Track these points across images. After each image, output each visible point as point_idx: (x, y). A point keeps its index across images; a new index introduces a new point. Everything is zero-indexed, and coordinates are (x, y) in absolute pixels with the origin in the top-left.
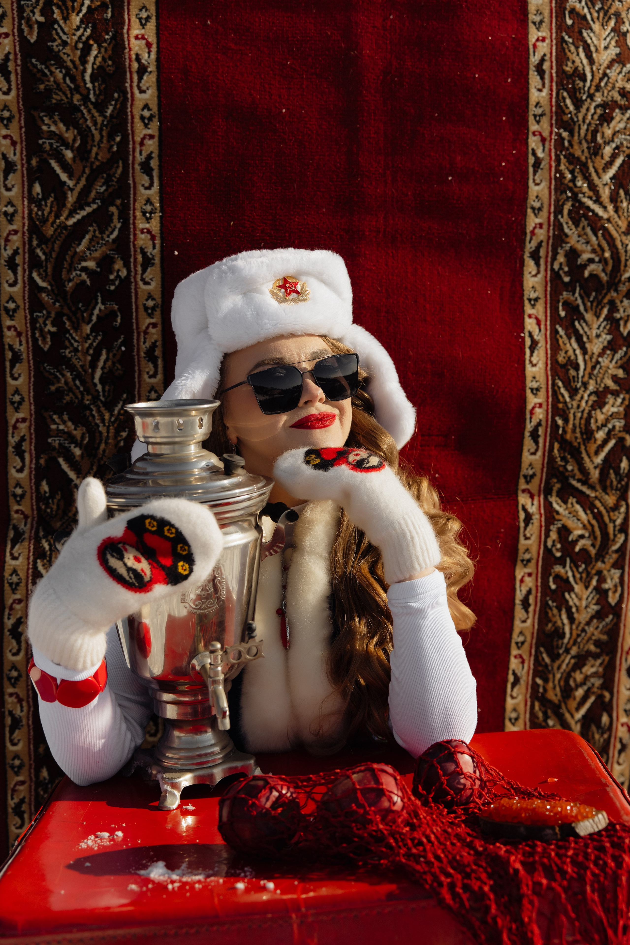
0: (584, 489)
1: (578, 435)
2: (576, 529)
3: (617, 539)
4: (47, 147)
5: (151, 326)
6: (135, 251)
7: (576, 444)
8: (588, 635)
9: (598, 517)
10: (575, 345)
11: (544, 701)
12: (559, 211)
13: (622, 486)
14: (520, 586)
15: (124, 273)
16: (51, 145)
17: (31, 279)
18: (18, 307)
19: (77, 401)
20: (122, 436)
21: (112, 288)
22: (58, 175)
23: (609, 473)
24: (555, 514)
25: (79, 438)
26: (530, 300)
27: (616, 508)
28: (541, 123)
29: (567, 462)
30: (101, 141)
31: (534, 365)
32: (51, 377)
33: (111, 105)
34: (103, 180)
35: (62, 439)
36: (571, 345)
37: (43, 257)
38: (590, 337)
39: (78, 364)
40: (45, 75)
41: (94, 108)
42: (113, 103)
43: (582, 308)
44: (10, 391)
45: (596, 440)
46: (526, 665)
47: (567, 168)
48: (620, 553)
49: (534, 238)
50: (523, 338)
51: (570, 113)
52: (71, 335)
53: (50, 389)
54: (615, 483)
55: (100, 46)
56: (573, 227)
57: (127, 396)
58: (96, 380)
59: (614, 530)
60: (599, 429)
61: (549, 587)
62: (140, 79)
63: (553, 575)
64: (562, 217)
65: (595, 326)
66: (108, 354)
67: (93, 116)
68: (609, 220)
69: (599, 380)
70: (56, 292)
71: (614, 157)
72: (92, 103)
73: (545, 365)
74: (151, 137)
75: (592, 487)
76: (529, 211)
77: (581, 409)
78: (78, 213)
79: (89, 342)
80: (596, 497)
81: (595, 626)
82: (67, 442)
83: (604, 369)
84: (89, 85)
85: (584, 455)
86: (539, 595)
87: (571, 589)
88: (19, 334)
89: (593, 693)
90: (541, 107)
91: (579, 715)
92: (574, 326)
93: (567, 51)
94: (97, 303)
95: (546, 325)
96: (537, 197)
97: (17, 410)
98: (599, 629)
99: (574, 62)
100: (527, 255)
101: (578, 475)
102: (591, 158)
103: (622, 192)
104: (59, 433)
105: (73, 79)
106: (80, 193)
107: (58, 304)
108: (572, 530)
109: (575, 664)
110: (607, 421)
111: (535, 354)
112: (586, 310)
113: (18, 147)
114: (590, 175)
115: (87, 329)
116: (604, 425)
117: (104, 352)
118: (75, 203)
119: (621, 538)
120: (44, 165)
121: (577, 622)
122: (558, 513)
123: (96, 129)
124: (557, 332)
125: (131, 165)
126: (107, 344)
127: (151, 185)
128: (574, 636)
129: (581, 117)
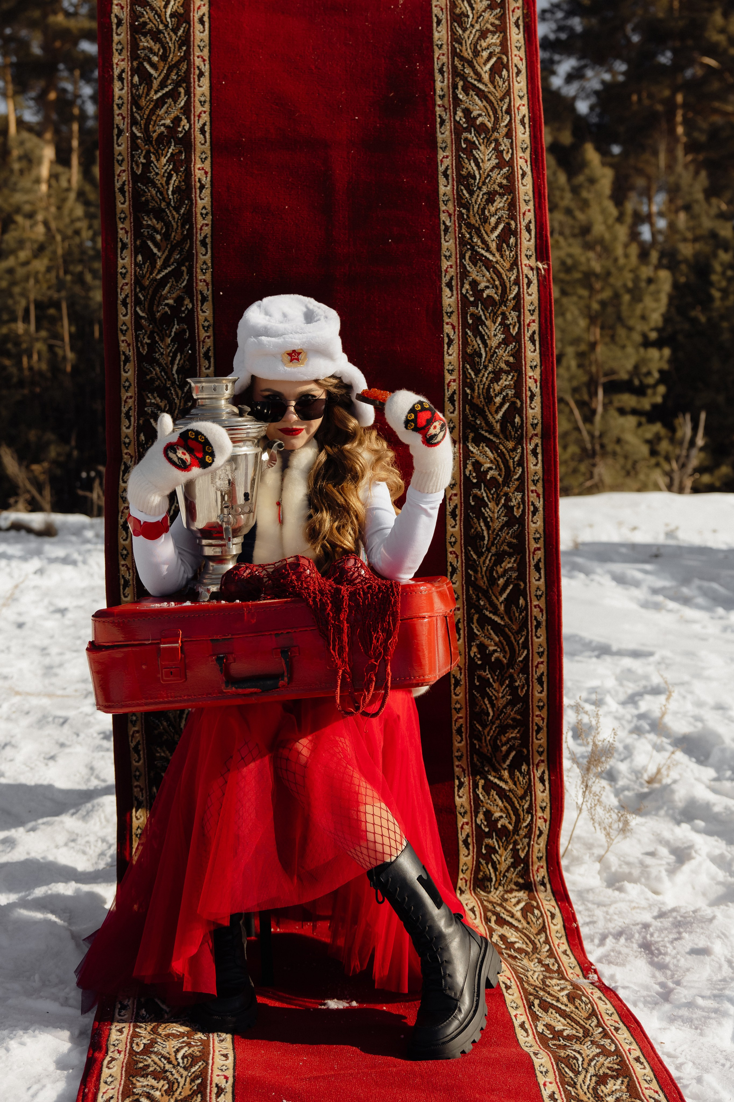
0: (491, 437)
1: (482, 399)
2: (485, 463)
3: (516, 471)
4: (146, 233)
5: (207, 338)
6: (197, 293)
7: (480, 406)
8: (501, 538)
9: (501, 455)
10: (479, 342)
11: (477, 588)
12: (463, 257)
13: (517, 435)
14: (451, 503)
15: (190, 306)
16: (148, 232)
17: (136, 311)
18: (128, 328)
19: (162, 385)
20: (189, 406)
21: (183, 315)
22: (152, 250)
23: (506, 426)
25: (163, 407)
26: (447, 313)
27: (514, 449)
28: (447, 205)
29: (476, 418)
30: (177, 229)
31: (450, 355)
32: (147, 371)
33: (183, 207)
34: (178, 251)
35: (153, 409)
36: (475, 341)
37: (143, 298)
38: (489, 336)
39: (163, 362)
40: (145, 192)
41: (174, 209)
42: (185, 206)
43: (483, 317)
44: (123, 379)
45: (494, 403)
46: (459, 559)
47: (466, 231)
48: (519, 481)
49: (447, 274)
50: (442, 338)
51: (466, 198)
52: (159, 344)
53: (146, 378)
54: (512, 433)
55: (177, 175)
56: (473, 267)
58: (174, 372)
59: (513, 465)
60: (496, 396)
61: (470, 503)
62: (201, 192)
63: (473, 495)
64: (465, 261)
65: (492, 329)
66: (181, 356)
67: (173, 215)
68: (497, 262)
69: (495, 364)
70: (150, 319)
71: (497, 224)
72: (172, 207)
73: (457, 355)
74: (207, 225)
75: (496, 436)
76: (443, 258)
77: (482, 383)
78: (163, 271)
79: (170, 348)
80: (499, 442)
81: (506, 532)
82: (156, 410)
83: (499, 356)
84: (171, 197)
85: (488, 413)
86: (463, 508)
87: (485, 506)
88: (129, 345)
89: (511, 582)
90: (446, 196)
91: (501, 599)
92: (478, 330)
93: (463, 163)
94: (174, 325)
95: (458, 329)
96: (447, 249)
97: (127, 391)
98: (509, 535)
99: (467, 169)
100: (443, 285)
101: (485, 427)
102: (481, 224)
103: (504, 245)
105: (161, 194)
106: (164, 260)
107: (151, 326)
108: (482, 464)
109: (495, 560)
110: (502, 390)
111: (450, 348)
112: (486, 319)
113: (129, 234)
114: (482, 235)
115: (169, 340)
116: (500, 393)
117: (179, 355)
118: (162, 265)
119: (519, 470)
120: (144, 245)
121: (491, 529)
122: (472, 452)
123: (174, 222)
124: (467, 334)
125: (194, 242)
126: (180, 349)
127: (206, 253)
128: (491, 539)
129: (473, 200)
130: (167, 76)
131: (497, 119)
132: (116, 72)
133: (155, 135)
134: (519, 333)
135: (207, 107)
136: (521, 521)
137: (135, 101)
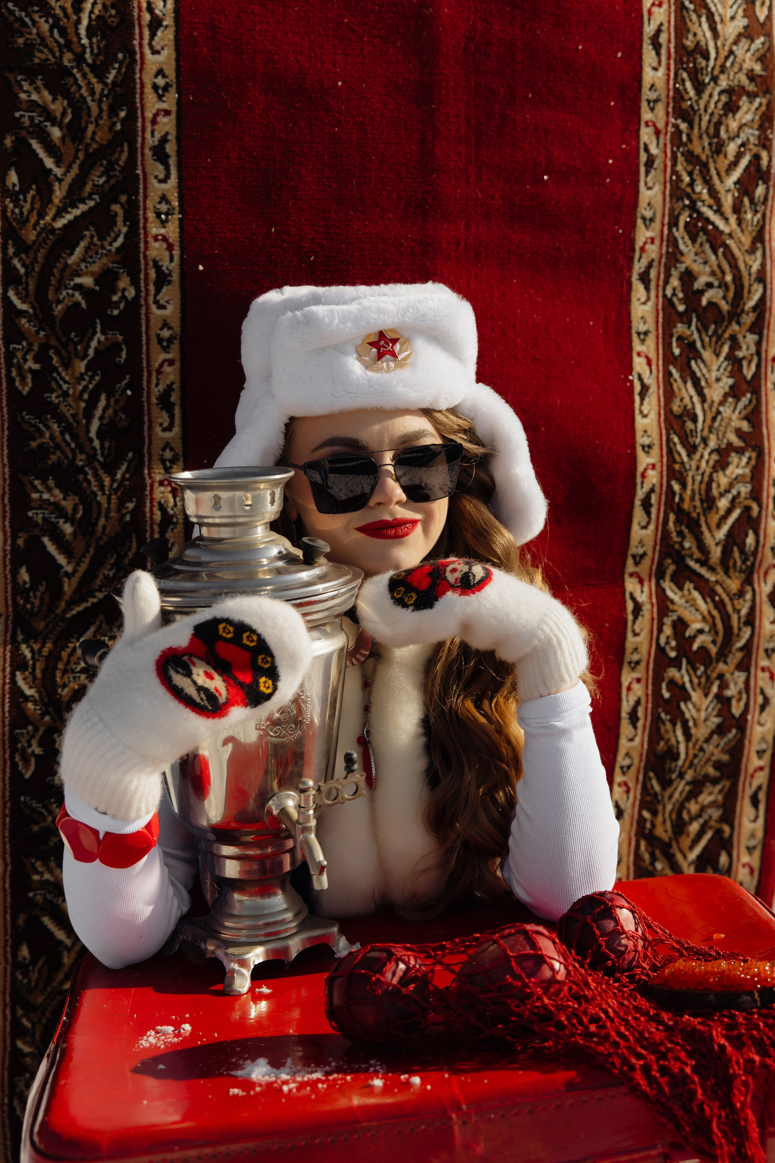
0: (703, 571)
1: (698, 503)
2: (694, 621)
3: (741, 634)
4: (26, 122)
5: (166, 364)
6: (146, 264)
7: (694, 515)
8: (707, 755)
9: (720, 606)
10: (692, 391)
11: (652, 839)
12: (674, 223)
13: (747, 567)
14: (627, 695)
15: (131, 293)
16: (31, 119)
17: (6, 299)
19: (66, 461)
20: (127, 508)
21: (116, 312)
22: (41, 161)
23: (732, 551)
24: (669, 603)
25: (70, 511)
26: (639, 334)
27: (741, 594)
28: (656, 111)
29: (684, 537)
30: (99, 116)
31: (645, 416)
32: (32, 429)
33: (114, 68)
34: (102, 169)
35: (47, 512)
36: (687, 390)
37: (22, 271)
38: (709, 381)
39: (68, 413)
40: (26, 25)
41: (92, 71)
42: (117, 65)
43: (699, 344)
45: (718, 509)
46: (631, 795)
47: (685, 169)
48: (745, 652)
49: (644, 255)
50: (632, 382)
51: (690, 99)
52: (59, 374)
53: (30, 445)
54: (739, 563)
56: (689, 242)
57: (133, 455)
58: (93, 434)
59: (739, 623)
60: (721, 495)
61: (662, 696)
62: (153, 35)
63: (667, 680)
64: (678, 230)
65: (715, 367)
66: (108, 400)
67: (89, 83)
68: (730, 235)
69: (720, 434)
70: (40, 317)
71: (739, 156)
72: (88, 65)
73: (657, 416)
74: (167, 113)
75: (712, 569)
76: (639, 222)
77: (701, 471)
78: (68, 212)
79: (84, 383)
80: (717, 582)
81: (716, 744)
82: (53, 516)
83: (726, 420)
84: (85, 41)
85: (704, 529)
86: (650, 706)
87: (687, 698)
89: (711, 827)
90: (655, 90)
91: (692, 856)
92: (690, 367)
93: (687, 20)
94: (95, 333)
95: (658, 365)
96: (649, 204)
98: (720, 747)
99: (695, 35)
100: (635, 277)
101: (697, 555)
102: (712, 157)
103: (746, 201)
104: (43, 504)
105: (63, 32)
106: (71, 185)
107: (42, 333)
108: (689, 623)
109: (690, 792)
110: (731, 485)
111: (646, 402)
112: (704, 347)
114: (711, 177)
115: (81, 366)
116: (728, 491)
117: (103, 397)
118: (65, 198)
119: (747, 632)
120: (23, 145)
121: (694, 739)
122: (672, 602)
123: (93, 100)
124: (670, 374)
125: (139, 150)
126: (107, 386)
127: (167, 177)
128: (691, 756)
129: (702, 104)
134: (757, 375)
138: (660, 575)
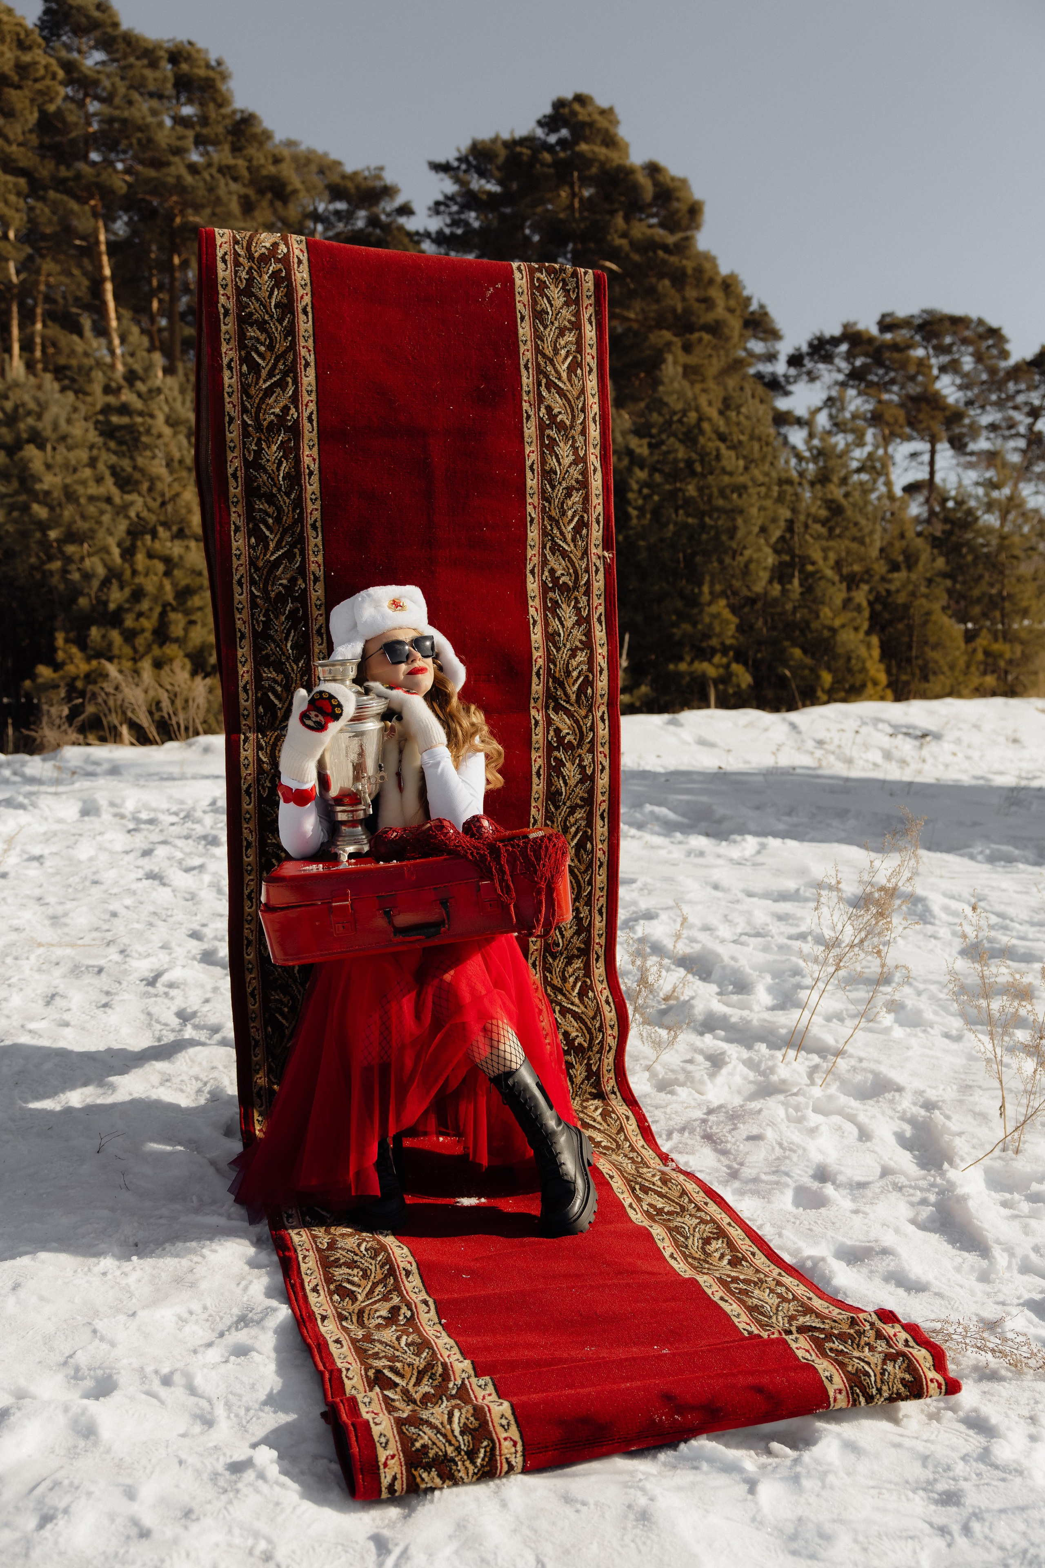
0: (567, 705)
1: (563, 674)
2: (565, 729)
3: (588, 735)
4: (259, 517)
5: (318, 616)
6: (309, 574)
7: (562, 679)
8: (576, 794)
9: (577, 722)
10: (558, 622)
12: (545, 547)
14: (535, 764)
15: (303, 586)
16: (261, 516)
17: (251, 591)
18: (244, 607)
19: (277, 660)
21: (297, 594)
22: (265, 533)
23: (581, 696)
26: (531, 597)
27: (587, 716)
28: (533, 498)
29: (557, 690)
30: (288, 513)
31: (535, 634)
32: (263, 647)
33: (294, 493)
34: (290, 534)
35: (269, 682)
36: (555, 622)
37: (258, 579)
38: (566, 618)
39: (278, 639)
40: (257, 478)
41: (285, 495)
43: (560, 601)
44: (239, 655)
45: (572, 676)
46: (540, 812)
47: (548, 523)
49: (531, 563)
50: (529, 619)
51: (549, 492)
52: (274, 622)
53: (262, 653)
54: (585, 702)
55: (287, 461)
56: (552, 556)
58: (289, 648)
59: (586, 730)
60: (574, 670)
61: (551, 764)
62: (310, 478)
63: (553, 757)
64: (546, 550)
65: (568, 611)
66: (295, 632)
67: (284, 499)
68: (571, 552)
69: (572, 642)
70: (265, 598)
71: (573, 516)
72: (283, 492)
73: (541, 634)
74: (317, 510)
75: (572, 705)
76: (528, 547)
77: (563, 659)
78: (276, 553)
79: (285, 625)
80: (575, 710)
81: (580, 788)
82: (273, 683)
83: (574, 636)
84: (282, 482)
85: (567, 685)
86: (546, 769)
87: (564, 765)
88: (245, 622)
89: (582, 830)
90: (533, 489)
91: (573, 844)
92: (556, 611)
93: (546, 458)
94: (288, 604)
95: (541, 611)
96: (532, 539)
97: (244, 666)
98: (583, 790)
99: (550, 464)
100: (528, 571)
101: (564, 698)
102: (561, 517)
103: (578, 536)
104: (268, 679)
105: (273, 479)
106: (277, 542)
107: (266, 605)
108: (562, 730)
109: (570, 811)
110: (578, 665)
111: (536, 628)
112: (562, 603)
113: (242, 517)
114: (561, 527)
115: (283, 618)
116: (577, 667)
117: (293, 631)
118: (275, 547)
120: (257, 527)
121: (569, 785)
122: (554, 720)
123: (285, 506)
124: (548, 615)
125: (305, 526)
126: (294, 626)
127: (318, 536)
128: (568, 794)
129: (555, 494)
130: (275, 366)
131: (573, 417)
132: (225, 361)
133: (265, 423)
134: (588, 615)
135: (313, 397)
136: (592, 778)
137: (245, 390)
138: (547, 708)
